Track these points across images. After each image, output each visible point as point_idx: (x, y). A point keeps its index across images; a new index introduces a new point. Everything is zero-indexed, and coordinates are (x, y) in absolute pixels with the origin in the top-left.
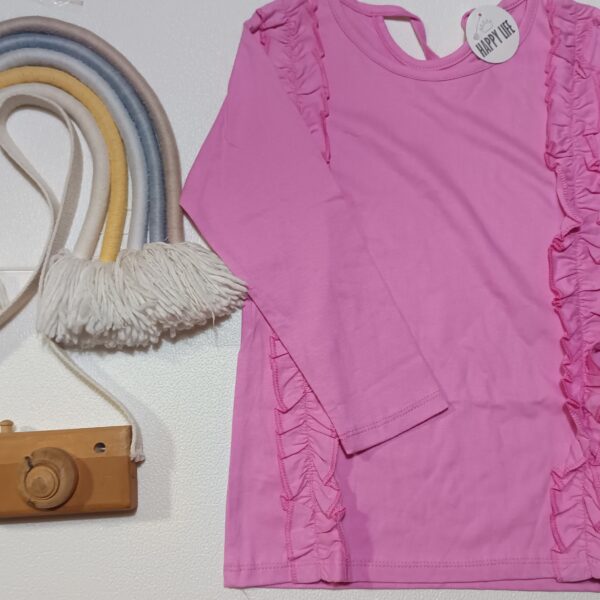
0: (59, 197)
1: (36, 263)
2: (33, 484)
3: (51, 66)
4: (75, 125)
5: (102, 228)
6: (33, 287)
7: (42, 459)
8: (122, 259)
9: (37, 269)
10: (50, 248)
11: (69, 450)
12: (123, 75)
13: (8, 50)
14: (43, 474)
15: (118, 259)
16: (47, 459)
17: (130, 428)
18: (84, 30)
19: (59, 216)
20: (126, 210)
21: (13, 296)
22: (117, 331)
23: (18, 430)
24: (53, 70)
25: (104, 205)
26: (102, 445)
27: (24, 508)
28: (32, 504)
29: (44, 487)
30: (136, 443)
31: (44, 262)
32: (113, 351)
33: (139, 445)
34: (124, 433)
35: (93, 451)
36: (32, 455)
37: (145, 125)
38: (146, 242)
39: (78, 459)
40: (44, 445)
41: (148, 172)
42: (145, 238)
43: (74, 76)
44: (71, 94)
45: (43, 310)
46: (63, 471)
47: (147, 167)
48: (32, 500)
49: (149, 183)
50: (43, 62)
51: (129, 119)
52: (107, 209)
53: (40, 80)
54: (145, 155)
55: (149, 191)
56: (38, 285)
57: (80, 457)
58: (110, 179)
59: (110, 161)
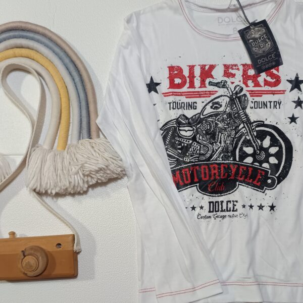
0: (35, 118)
1: (24, 152)
2: (26, 265)
3: (28, 48)
4: (41, 78)
5: (57, 133)
6: (24, 164)
7: (30, 252)
8: (68, 149)
9: (25, 155)
10: (31, 145)
11: (44, 247)
12: (65, 52)
14: (30, 259)
15: (66, 149)
16: (32, 252)
17: (74, 236)
19: (35, 129)
20: (70, 123)
21: (13, 169)
23: (18, 236)
24: (29, 50)
25: (58, 121)
26: (60, 244)
27: (22, 275)
28: (26, 274)
29: (31, 266)
30: (77, 243)
31: (28, 151)
33: (79, 243)
34: (71, 238)
35: (55, 248)
36: (25, 250)
37: (77, 79)
38: (80, 139)
39: (48, 251)
40: (31, 244)
41: (80, 103)
42: (80, 137)
43: (40, 53)
44: (39, 63)
45: (29, 176)
46: (40, 258)
47: (80, 100)
48: (26, 272)
49: (80, 108)
50: (24, 46)
51: (69, 75)
52: (60, 123)
53: (23, 55)
54: (78, 94)
55: (81, 112)
56: (26, 163)
57: (49, 250)
58: (61, 107)
59: (61, 98)
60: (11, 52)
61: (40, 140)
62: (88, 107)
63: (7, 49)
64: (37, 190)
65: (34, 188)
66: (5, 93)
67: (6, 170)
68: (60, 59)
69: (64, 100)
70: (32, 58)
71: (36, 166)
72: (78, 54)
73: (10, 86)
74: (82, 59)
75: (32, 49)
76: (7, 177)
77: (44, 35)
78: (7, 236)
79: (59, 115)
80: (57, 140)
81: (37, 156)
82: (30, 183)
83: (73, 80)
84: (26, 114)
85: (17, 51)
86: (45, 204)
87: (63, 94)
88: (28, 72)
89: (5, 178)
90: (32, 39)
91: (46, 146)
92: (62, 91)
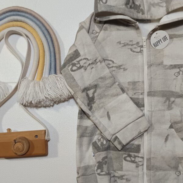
0: (24, 61)
1: (17, 81)
2: (16, 148)
3: (21, 21)
4: (28, 39)
6: (16, 89)
9: (17, 83)
10: (21, 77)
11: (27, 138)
12: (43, 24)
14: (19, 145)
15: (41, 80)
16: (20, 140)
17: (45, 130)
18: (31, 10)
19: (24, 67)
20: (44, 65)
21: (11, 91)
22: (41, 102)
23: (12, 131)
24: (22, 23)
25: (38, 63)
26: (37, 136)
27: (14, 155)
28: (16, 154)
29: (19, 149)
30: (47, 135)
31: (19, 81)
32: (40, 107)
34: (43, 132)
35: (34, 138)
36: (16, 139)
37: (49, 39)
38: (50, 74)
40: (20, 136)
41: (51, 53)
43: (28, 24)
44: (27, 30)
46: (25, 144)
48: (16, 153)
49: (51, 57)
50: (19, 20)
53: (18, 26)
55: (51, 59)
57: (31, 139)
58: (39, 55)
59: (39, 50)
60: (11, 23)
61: (27, 75)
62: (55, 56)
63: (9, 22)
64: (24, 104)
65: (22, 103)
67: (6, 92)
68: (40, 28)
69: (41, 51)
70: (24, 27)
74: (52, 27)
75: (24, 22)
76: (6, 96)
77: (31, 14)
78: (5, 131)
79: (38, 60)
80: (36, 75)
81: (24, 84)
83: (47, 40)
84: (19, 59)
85: (15, 23)
87: (41, 48)
88: (21, 35)
89: (5, 97)
90: (24, 16)
91: (30, 78)
92: (40, 46)
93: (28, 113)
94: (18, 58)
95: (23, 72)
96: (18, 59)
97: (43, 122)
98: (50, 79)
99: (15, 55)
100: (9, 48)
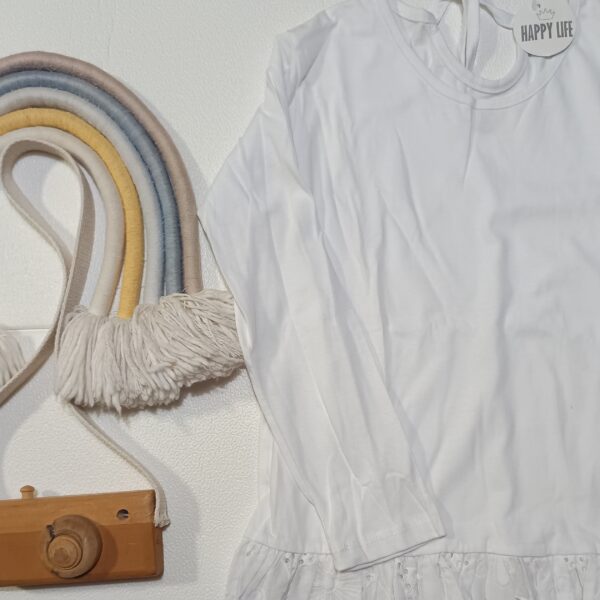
0: (72, 250)
1: (50, 320)
2: (56, 555)
3: (56, 107)
4: (83, 169)
5: (118, 281)
6: (49, 346)
7: (64, 528)
8: (138, 315)
9: (52, 327)
10: (64, 307)
11: (93, 518)
12: (132, 115)
13: (8, 90)
14: (64, 544)
15: (134, 316)
16: (69, 528)
17: (153, 492)
18: (88, 65)
19: (72, 271)
20: (143, 261)
21: (29, 356)
23: (40, 495)
24: (58, 111)
25: (119, 257)
26: (125, 512)
27: (48, 576)
28: (57, 574)
29: (66, 558)
30: (160, 509)
31: (58, 319)
33: (164, 508)
34: (147, 498)
35: (116, 518)
36: (54, 523)
37: (157, 171)
38: (163, 295)
39: (102, 526)
40: (67, 512)
41: (163, 220)
42: (162, 290)
43: (81, 118)
44: (79, 138)
45: (60, 373)
46: (85, 540)
47: (162, 214)
48: (56, 570)
49: (164, 231)
50: (47, 103)
51: (141, 163)
52: (122, 261)
53: (46, 123)
54: (159, 201)
55: (164, 239)
56: (53, 345)
57: (103, 524)
58: (125, 229)
59: (124, 210)
60: (20, 115)
61: (83, 298)
62: (179, 229)
63: (13, 109)
64: (78, 400)
65: (71, 397)
66: (10, 201)
67: (13, 360)
68: (122, 128)
69: (131, 214)
70: (65, 128)
71: (75, 352)
72: (158, 117)
73: (19, 186)
74: (166, 128)
75: (65, 110)
76: (16, 375)
77: (89, 80)
78: (17, 495)
79: (121, 246)
80: (117, 297)
81: (77, 331)
82: (63, 386)
83: (150, 172)
84: (54, 243)
85: (34, 114)
86: (92, 429)
87: (129, 204)
88: (57, 156)
89: (11, 377)
90: (64, 88)
91: (96, 311)
92: (127, 195)
93: (92, 432)
94: (50, 238)
95: (71, 290)
96: (51, 245)
97: (145, 464)
98: (163, 311)
99: (41, 229)
100: (17, 206)
